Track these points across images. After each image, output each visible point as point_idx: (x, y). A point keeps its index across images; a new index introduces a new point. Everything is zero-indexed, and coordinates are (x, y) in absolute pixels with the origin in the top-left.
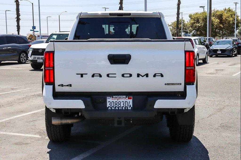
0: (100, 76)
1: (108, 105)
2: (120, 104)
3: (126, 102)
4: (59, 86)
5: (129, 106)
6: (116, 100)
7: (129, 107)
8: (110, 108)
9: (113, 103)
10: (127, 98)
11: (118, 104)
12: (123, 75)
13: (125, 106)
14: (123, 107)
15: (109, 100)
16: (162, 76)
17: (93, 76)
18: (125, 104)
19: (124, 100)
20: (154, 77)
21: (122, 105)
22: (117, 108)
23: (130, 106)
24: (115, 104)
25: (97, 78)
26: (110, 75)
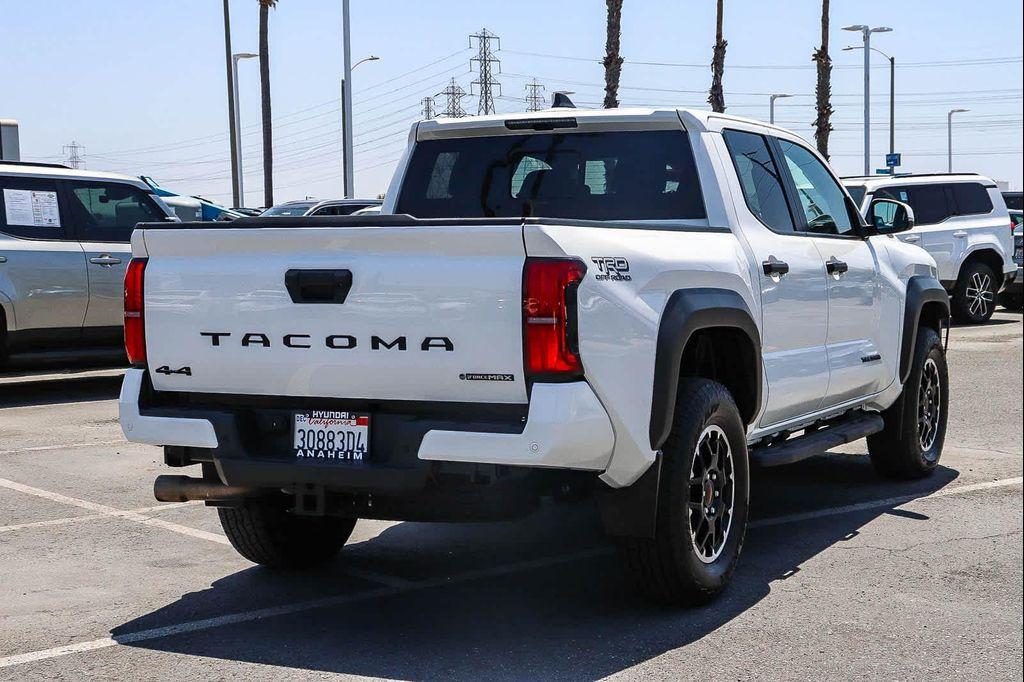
0: (266, 343)
1: (298, 443)
2: (332, 441)
3: (348, 433)
4: (158, 371)
5: (358, 449)
6: (321, 427)
7: (358, 453)
8: (300, 453)
9: (311, 433)
10: (354, 422)
11: (326, 441)
12: (330, 342)
13: (345, 450)
14: (341, 450)
15: (302, 423)
16: (449, 346)
17: (246, 341)
18: (345, 442)
19: (345, 428)
20: (423, 349)
21: (338, 445)
22: (321, 454)
23: (362, 449)
24: (317, 440)
25: (256, 348)
26: (293, 341)
